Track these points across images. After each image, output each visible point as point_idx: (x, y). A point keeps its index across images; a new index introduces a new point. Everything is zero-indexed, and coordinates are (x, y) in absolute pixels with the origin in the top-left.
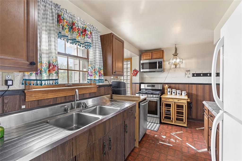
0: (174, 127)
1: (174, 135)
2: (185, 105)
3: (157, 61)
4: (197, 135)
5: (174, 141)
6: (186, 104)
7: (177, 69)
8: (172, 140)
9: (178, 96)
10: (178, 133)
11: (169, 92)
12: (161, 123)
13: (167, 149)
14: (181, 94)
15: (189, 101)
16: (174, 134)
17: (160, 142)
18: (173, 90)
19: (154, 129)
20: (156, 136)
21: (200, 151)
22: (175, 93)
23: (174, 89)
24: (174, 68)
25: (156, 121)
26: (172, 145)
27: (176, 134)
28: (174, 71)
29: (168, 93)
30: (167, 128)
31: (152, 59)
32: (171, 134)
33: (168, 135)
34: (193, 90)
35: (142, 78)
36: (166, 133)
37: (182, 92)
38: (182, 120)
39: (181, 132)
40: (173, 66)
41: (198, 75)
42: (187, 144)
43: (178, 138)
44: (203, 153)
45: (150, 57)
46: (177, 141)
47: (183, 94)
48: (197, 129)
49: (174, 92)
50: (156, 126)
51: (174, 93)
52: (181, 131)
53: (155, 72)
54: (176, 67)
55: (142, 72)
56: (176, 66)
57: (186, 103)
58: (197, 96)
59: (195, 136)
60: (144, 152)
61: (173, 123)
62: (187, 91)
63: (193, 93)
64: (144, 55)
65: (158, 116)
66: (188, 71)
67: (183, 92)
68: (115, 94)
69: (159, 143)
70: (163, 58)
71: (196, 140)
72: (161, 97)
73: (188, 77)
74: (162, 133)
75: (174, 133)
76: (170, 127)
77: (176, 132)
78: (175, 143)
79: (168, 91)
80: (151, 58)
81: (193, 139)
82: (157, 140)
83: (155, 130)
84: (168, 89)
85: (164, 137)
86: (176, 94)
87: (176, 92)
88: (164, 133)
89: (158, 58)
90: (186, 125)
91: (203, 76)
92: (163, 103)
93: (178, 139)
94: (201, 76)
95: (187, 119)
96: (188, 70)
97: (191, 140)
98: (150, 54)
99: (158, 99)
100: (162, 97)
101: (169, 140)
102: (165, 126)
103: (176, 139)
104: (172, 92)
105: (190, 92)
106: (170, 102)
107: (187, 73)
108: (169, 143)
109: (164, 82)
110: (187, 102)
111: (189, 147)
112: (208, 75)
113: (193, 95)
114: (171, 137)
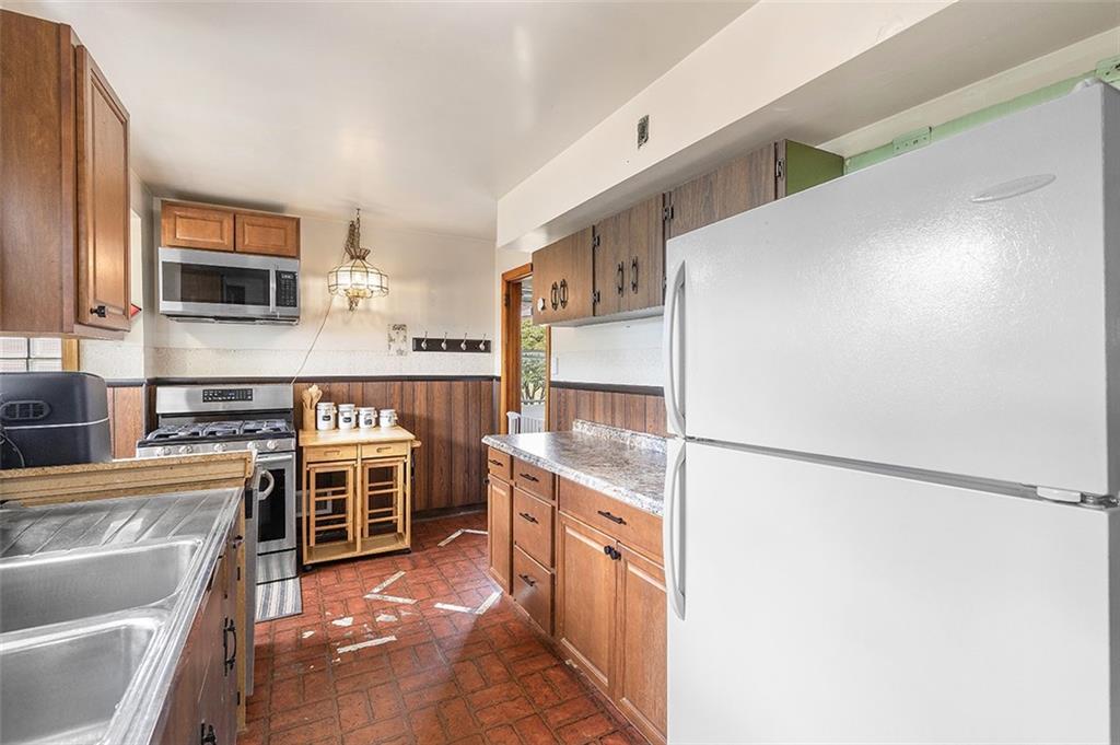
0: (363, 567)
1: (379, 597)
2: (405, 464)
3: (271, 265)
4: (450, 566)
5: (392, 618)
6: (408, 461)
7: (356, 316)
8: (382, 618)
9: (365, 434)
10: (388, 582)
11: (327, 418)
12: (302, 570)
13: (385, 659)
14: (378, 424)
15: (418, 444)
16: (378, 593)
17: (340, 651)
18: (343, 407)
19: (281, 609)
20: (307, 635)
21: (482, 610)
22: (354, 419)
23: (343, 403)
24: (342, 311)
25: (268, 571)
26: (393, 638)
27: (385, 589)
28: (346, 323)
29: (322, 425)
30: (339, 581)
31: (235, 251)
32: (368, 596)
33: (357, 606)
34: (417, 403)
35: (157, 352)
36: (345, 602)
37: (378, 413)
38: (390, 528)
39: (397, 576)
40: (340, 302)
41: (434, 345)
42: (439, 605)
43: (400, 600)
44: (492, 611)
45: (222, 238)
46: (404, 614)
47: (384, 422)
48: (442, 544)
49: (347, 415)
50: (283, 593)
51: (349, 419)
52: (398, 570)
53: (253, 319)
54: (351, 309)
55: (169, 316)
56: (353, 301)
57: (409, 456)
58: (429, 422)
59: (448, 569)
60: (293, 732)
61: (358, 553)
62: (397, 406)
63: (417, 412)
64: (181, 217)
65: (289, 541)
66: (400, 328)
67: (384, 413)
68: (27, 466)
69: (340, 656)
70: (297, 257)
71: (457, 580)
72: (301, 445)
73: (400, 352)
74: (327, 613)
75: (376, 590)
76: (348, 573)
77: (382, 581)
78: (400, 623)
79: (321, 414)
80: (227, 242)
81: (446, 581)
82: (324, 646)
83: (289, 610)
84: (323, 407)
85: (347, 622)
86: (357, 425)
87: (357, 416)
88: (339, 606)
89: (272, 251)
90: (406, 543)
91: (467, 350)
92: (308, 472)
93: (404, 604)
94: (442, 350)
95: (412, 518)
96: (399, 323)
97: (442, 589)
98: (221, 222)
99: (290, 456)
100: (307, 447)
101: (373, 624)
102: (327, 579)
103: (395, 609)
104: (341, 419)
105: (406, 411)
106: (345, 460)
107: (394, 334)
108: (378, 635)
109: (299, 375)
110: (413, 450)
111: (449, 615)
112: (482, 346)
113: (417, 420)
114: (371, 609)
